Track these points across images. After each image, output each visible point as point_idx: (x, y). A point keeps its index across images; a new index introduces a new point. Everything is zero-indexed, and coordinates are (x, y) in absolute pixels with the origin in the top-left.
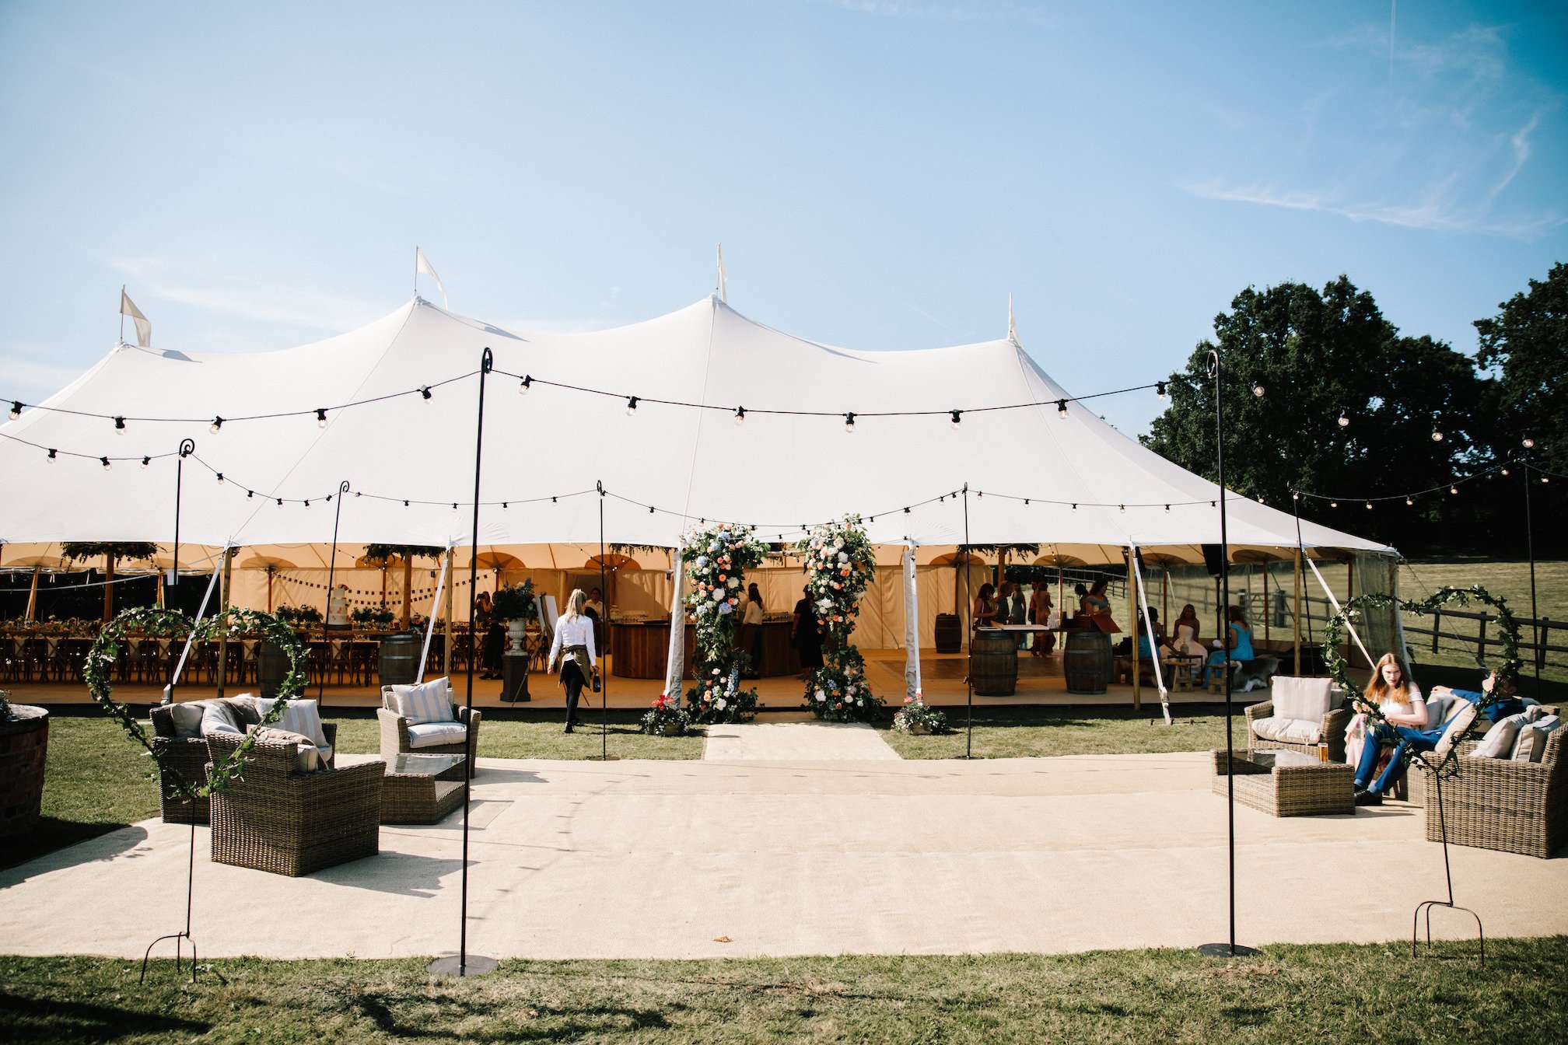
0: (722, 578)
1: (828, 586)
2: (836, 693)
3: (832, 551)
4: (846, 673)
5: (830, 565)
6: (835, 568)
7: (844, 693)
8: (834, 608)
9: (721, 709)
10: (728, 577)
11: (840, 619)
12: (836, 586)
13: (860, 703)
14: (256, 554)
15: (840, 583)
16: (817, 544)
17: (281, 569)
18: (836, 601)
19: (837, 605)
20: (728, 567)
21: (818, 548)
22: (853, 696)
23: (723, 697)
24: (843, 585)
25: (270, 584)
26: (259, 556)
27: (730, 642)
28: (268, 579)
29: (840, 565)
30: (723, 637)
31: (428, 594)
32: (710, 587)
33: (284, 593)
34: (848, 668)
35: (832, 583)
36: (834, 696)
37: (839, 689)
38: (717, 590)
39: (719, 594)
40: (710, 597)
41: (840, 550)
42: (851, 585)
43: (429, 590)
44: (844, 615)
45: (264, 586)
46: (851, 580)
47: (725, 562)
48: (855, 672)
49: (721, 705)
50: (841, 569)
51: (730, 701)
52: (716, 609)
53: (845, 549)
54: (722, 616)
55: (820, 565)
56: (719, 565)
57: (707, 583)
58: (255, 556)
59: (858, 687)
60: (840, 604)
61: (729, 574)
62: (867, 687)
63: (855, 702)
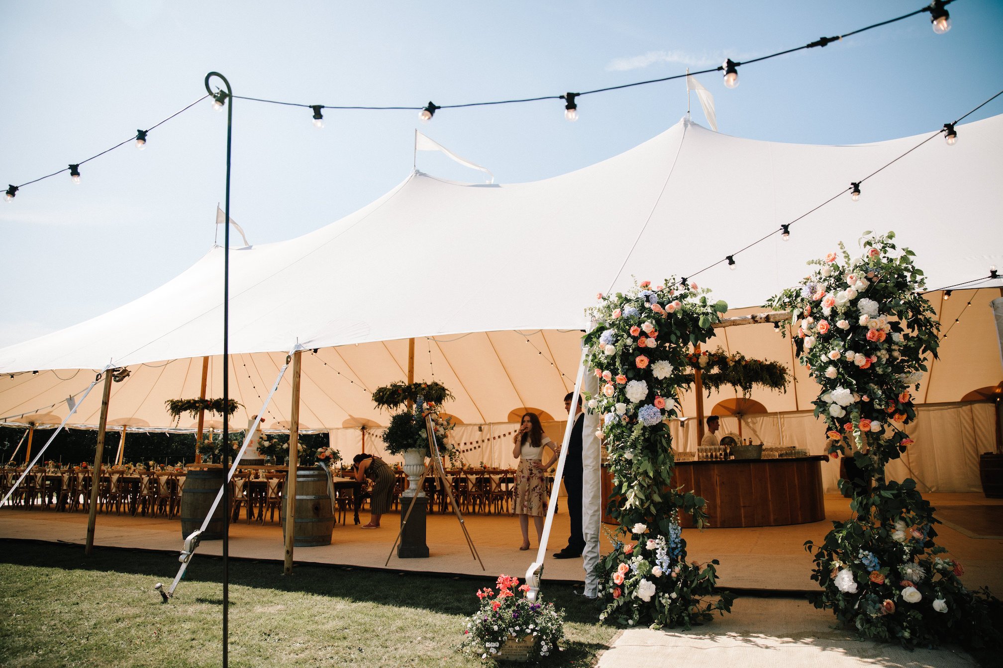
0: (642, 362)
1: (841, 363)
2: (879, 578)
3: (843, 297)
4: (899, 535)
5: (842, 324)
6: (856, 328)
7: (898, 580)
8: (860, 405)
9: (647, 599)
10: (652, 361)
11: (875, 426)
12: (859, 360)
13: (939, 605)
14: (350, 416)
15: (868, 355)
16: (813, 291)
17: (370, 427)
18: (860, 389)
19: (865, 398)
20: (651, 343)
21: (816, 297)
22: (918, 586)
23: (650, 577)
24: (874, 359)
25: (363, 440)
26: (353, 418)
27: (664, 475)
28: (362, 436)
29: (863, 320)
30: (647, 466)
31: (477, 445)
32: (620, 378)
33: (373, 447)
34: (899, 525)
35: (850, 355)
36: (875, 585)
37: (887, 570)
38: (633, 383)
39: (637, 390)
40: (621, 395)
41: (861, 295)
42: (891, 360)
43: (477, 442)
44: (882, 416)
45: (360, 441)
46: (889, 351)
47: (643, 334)
48: (917, 534)
49: (646, 591)
50: (866, 328)
51: (663, 584)
52: (633, 418)
53: (871, 292)
54: (644, 428)
55: (822, 327)
56: (635, 339)
57: (614, 373)
58: (349, 418)
59: (927, 566)
60: (872, 396)
61: (654, 355)
62: (950, 568)
63: (926, 602)
